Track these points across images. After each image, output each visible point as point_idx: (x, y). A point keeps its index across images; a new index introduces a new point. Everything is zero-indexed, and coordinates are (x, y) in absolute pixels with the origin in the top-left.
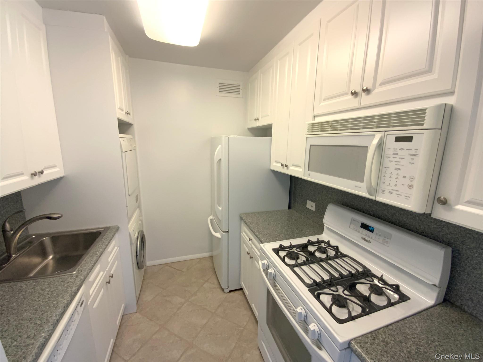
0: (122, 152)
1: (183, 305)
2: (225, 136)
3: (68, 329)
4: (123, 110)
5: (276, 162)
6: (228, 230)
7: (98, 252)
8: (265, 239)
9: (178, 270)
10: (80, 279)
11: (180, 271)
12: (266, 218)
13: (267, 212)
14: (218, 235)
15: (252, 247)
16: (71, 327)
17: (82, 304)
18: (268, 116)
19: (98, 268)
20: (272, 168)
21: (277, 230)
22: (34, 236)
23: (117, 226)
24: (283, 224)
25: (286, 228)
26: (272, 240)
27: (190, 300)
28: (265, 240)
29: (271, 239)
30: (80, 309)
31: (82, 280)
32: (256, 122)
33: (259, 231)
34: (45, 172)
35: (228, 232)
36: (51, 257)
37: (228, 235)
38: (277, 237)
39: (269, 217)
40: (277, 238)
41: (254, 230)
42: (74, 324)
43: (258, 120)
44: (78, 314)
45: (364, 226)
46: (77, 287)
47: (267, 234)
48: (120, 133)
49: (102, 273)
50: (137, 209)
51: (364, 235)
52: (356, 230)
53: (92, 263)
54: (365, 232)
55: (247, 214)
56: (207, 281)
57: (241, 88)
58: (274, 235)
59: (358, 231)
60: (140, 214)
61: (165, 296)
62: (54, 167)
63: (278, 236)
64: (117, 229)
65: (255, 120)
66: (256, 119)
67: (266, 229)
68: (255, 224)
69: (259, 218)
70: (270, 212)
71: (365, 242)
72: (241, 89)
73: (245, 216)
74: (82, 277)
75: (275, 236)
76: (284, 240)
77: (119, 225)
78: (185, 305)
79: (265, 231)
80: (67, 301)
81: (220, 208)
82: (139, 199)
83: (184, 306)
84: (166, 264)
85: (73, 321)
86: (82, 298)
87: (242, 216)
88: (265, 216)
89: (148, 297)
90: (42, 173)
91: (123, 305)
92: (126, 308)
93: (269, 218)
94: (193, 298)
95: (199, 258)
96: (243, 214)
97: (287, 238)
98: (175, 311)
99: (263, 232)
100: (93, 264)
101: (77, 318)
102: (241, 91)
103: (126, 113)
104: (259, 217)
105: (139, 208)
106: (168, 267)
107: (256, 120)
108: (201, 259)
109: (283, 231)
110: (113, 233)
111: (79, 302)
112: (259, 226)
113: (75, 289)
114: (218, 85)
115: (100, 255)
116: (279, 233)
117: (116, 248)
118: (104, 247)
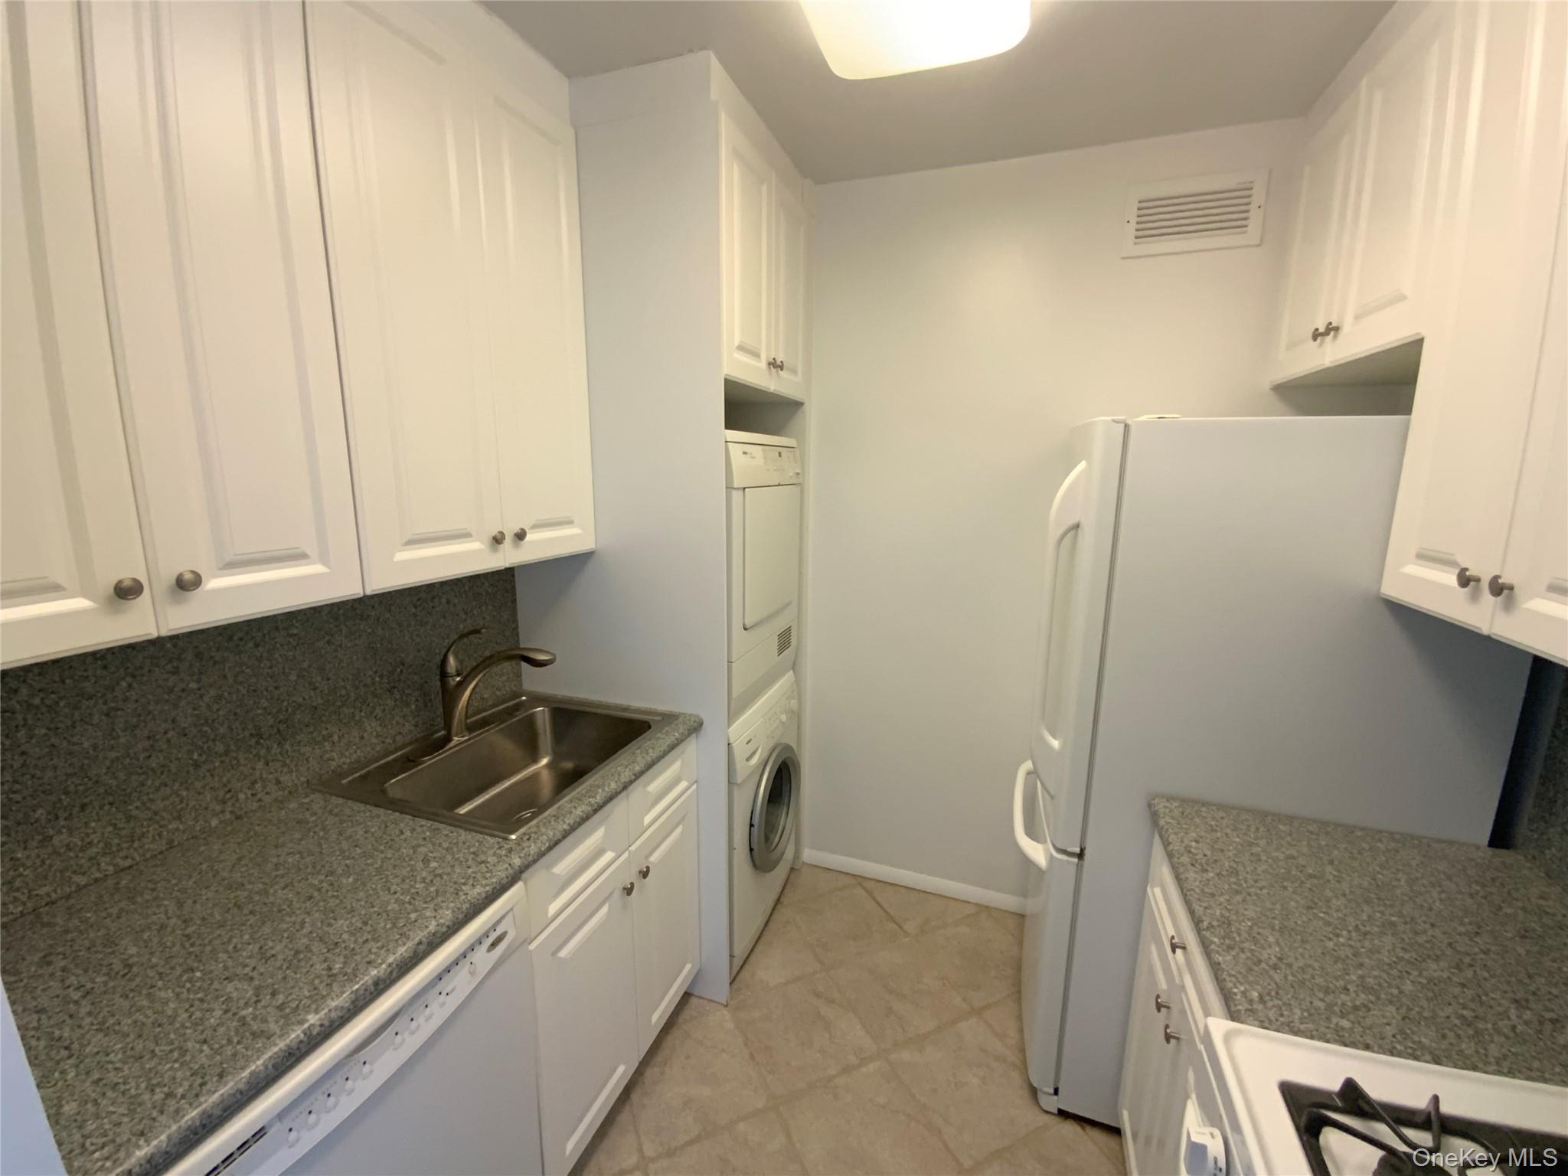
0: (730, 487)
1: (864, 1061)
2: (1109, 418)
3: (414, 1016)
4: (756, 355)
5: (1423, 557)
6: (1082, 850)
7: (600, 790)
8: (1255, 994)
9: (892, 919)
10: (510, 865)
11: (897, 928)
12: (1302, 861)
13: (1324, 824)
14: (1037, 853)
15: (1183, 988)
16: (428, 1011)
17: (494, 945)
18: (1403, 298)
19: (594, 838)
20: (1391, 589)
21: (1361, 965)
22: (524, 698)
23: (698, 716)
24: (1421, 939)
25: (1433, 969)
26: (1302, 1021)
27: (893, 1057)
28: (1251, 1002)
29: (1298, 1012)
30: (483, 959)
31: (512, 868)
32: (1321, 345)
33: (1230, 924)
34: (529, 537)
35: (1081, 855)
36: (545, 761)
37: (1079, 869)
38: (1343, 1016)
39: (1331, 862)
40: (1345, 1023)
41: (1199, 910)
42: (443, 1004)
43: (1335, 337)
44: (472, 973)
46: (488, 888)
47: (1275, 967)
48: (727, 427)
49: (609, 855)
50: (787, 672)
53: (568, 822)
55: (1191, 806)
56: (978, 1012)
57: (1258, 196)
58: (1327, 991)
60: (798, 690)
61: (818, 995)
62: (569, 522)
63: (1356, 1008)
64: (696, 728)
65: (1316, 335)
66: (1322, 330)
67: (1281, 931)
68: (1219, 875)
69: (1255, 850)
70: (1350, 830)
72: (1253, 207)
73: (1176, 813)
74: (519, 860)
75: (1330, 998)
76: (1392, 1052)
77: (703, 716)
78: (872, 1067)
79: (1271, 939)
80: (442, 925)
81: (1055, 744)
82: (794, 641)
83: (864, 1070)
84: (860, 880)
85: (444, 993)
86: (504, 922)
87: (1161, 806)
88: (1305, 850)
89: (771, 970)
90: (520, 536)
91: (688, 966)
92: (696, 979)
93: (1329, 869)
94: (906, 1056)
95: (977, 904)
96: (1170, 798)
97: (1423, 1047)
98: (832, 1071)
99: (1255, 941)
100: (569, 824)
101: (462, 983)
102: (1255, 218)
103: (769, 364)
104: (1262, 843)
105: (794, 671)
106: (863, 892)
107: (1322, 335)
108: (984, 909)
109: (1408, 987)
110: (673, 738)
111: (487, 935)
112: (1239, 898)
113: (479, 894)
114: (1135, 212)
115: (601, 802)
116: (1367, 989)
117: (683, 784)
118: (626, 776)
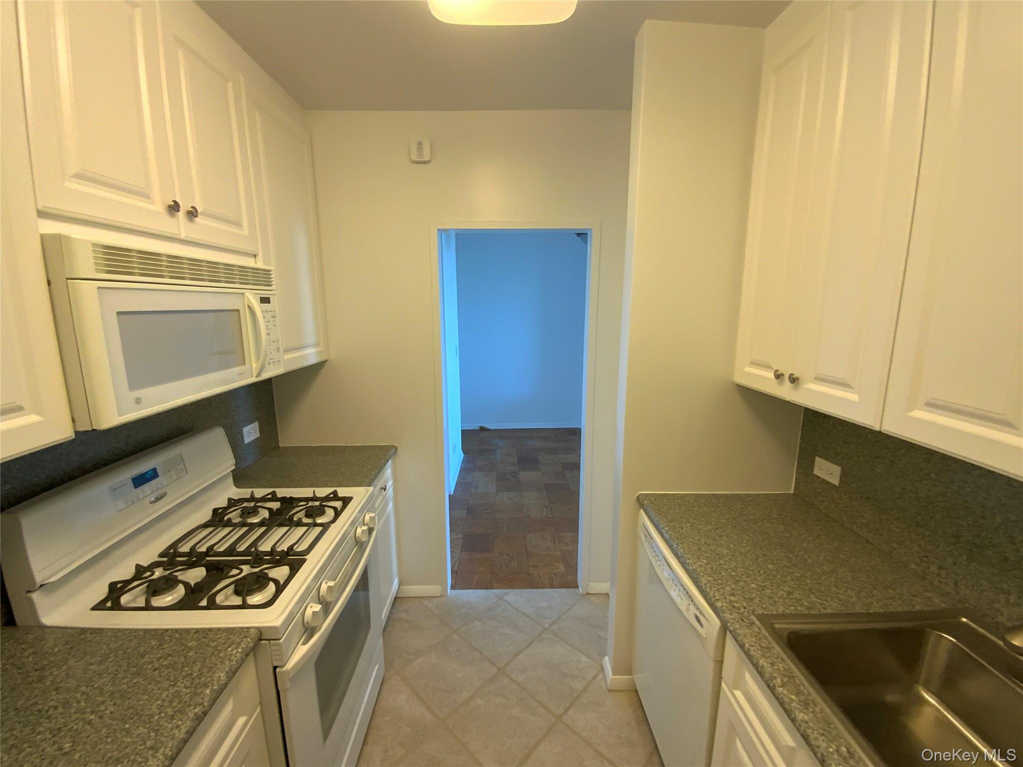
45: (139, 481)
51: (151, 494)
52: (133, 503)
54: (147, 488)
59: (136, 500)
71: (163, 499)
